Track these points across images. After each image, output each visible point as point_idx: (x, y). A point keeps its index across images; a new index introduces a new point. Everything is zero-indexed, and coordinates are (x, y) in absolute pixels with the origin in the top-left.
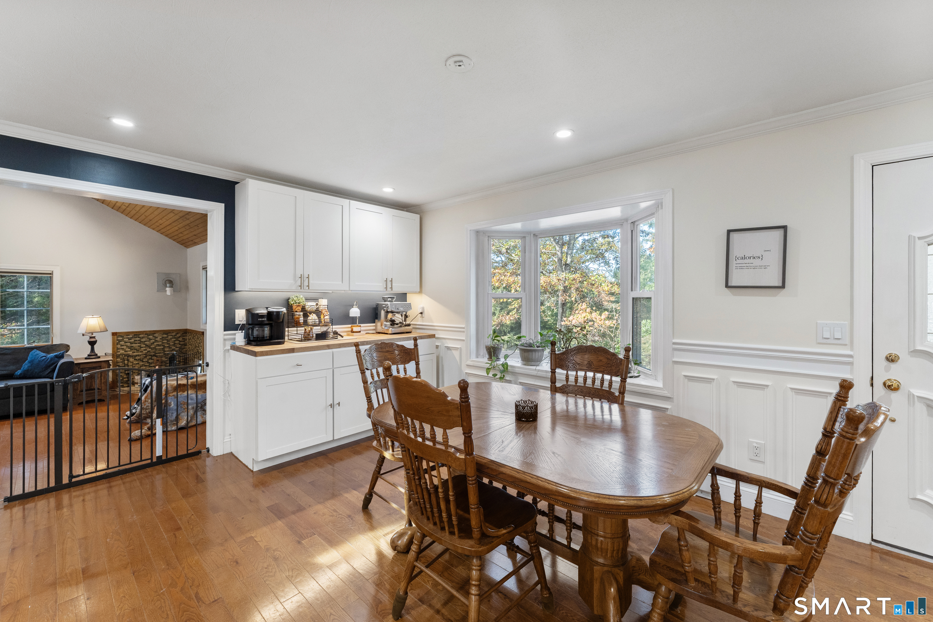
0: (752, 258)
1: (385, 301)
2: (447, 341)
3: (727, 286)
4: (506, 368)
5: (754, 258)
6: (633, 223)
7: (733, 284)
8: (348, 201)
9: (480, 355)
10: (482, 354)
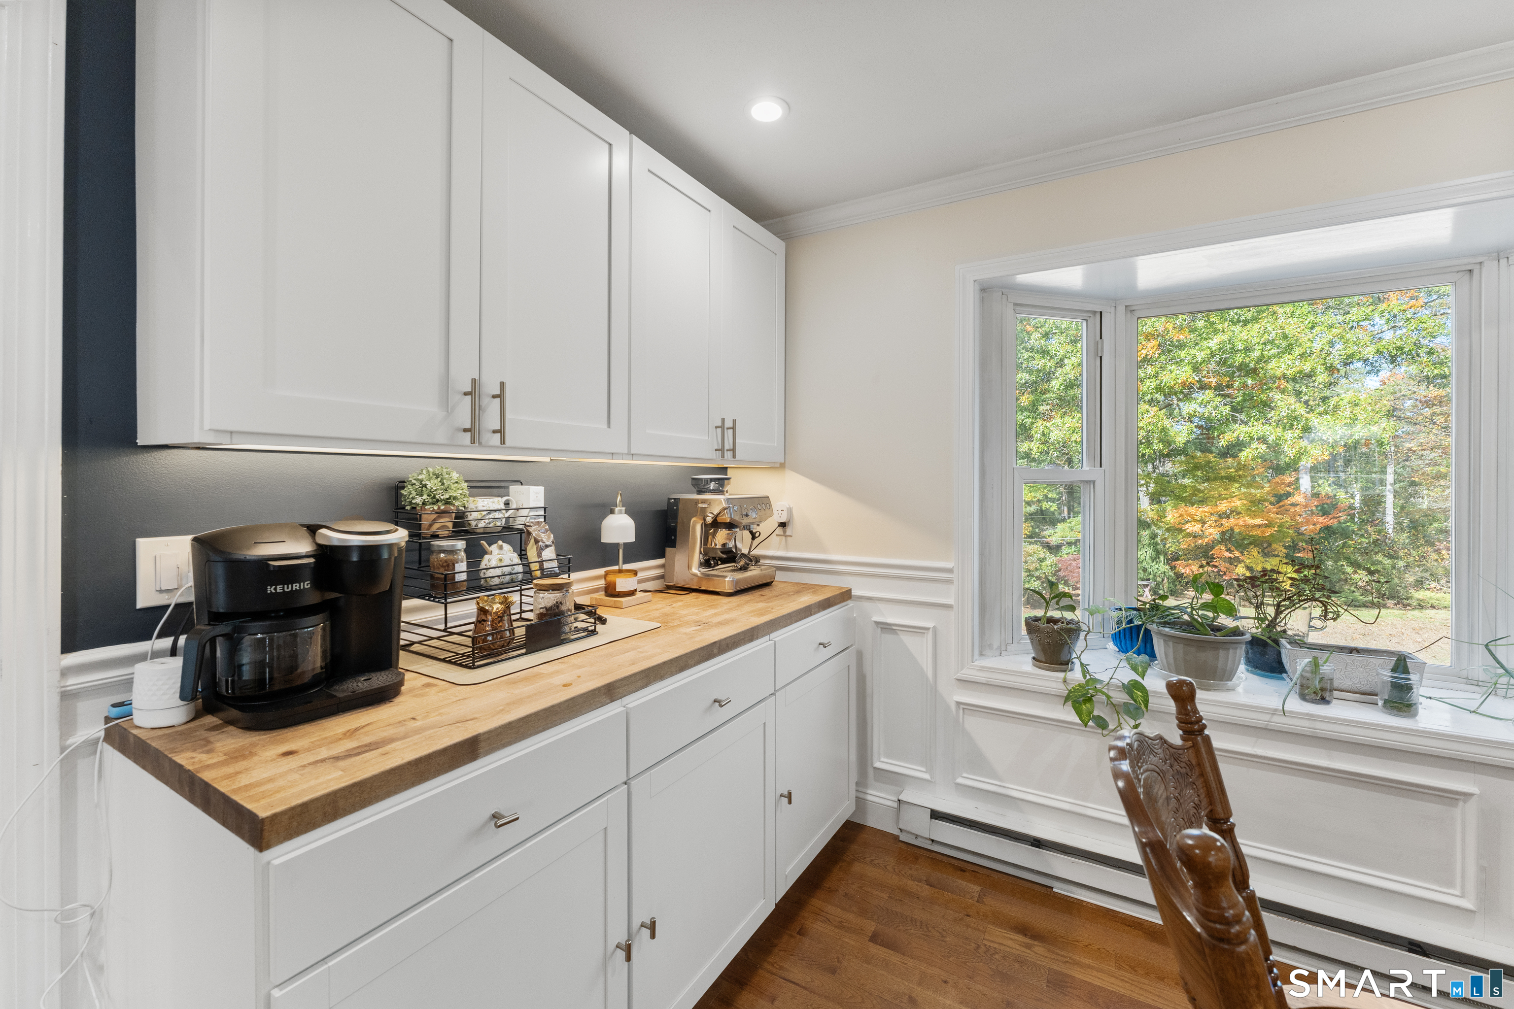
1: (700, 492)
2: (881, 606)
4: (1140, 699)
9: (990, 646)
10: (996, 644)
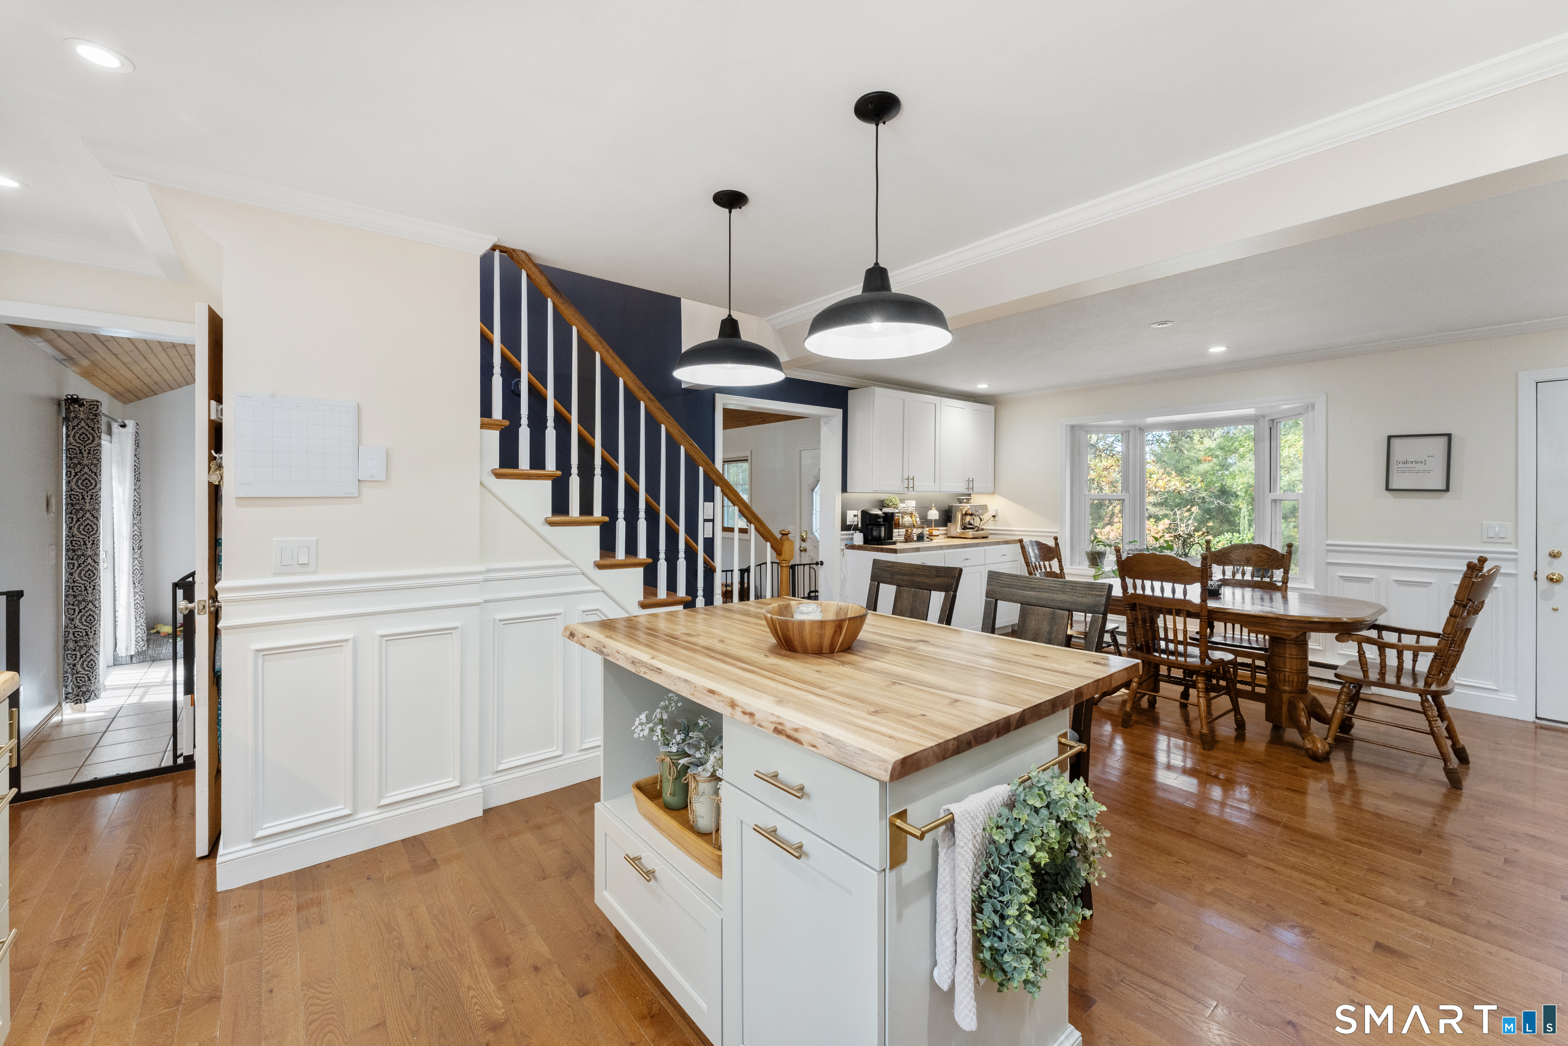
0: (1414, 463)
1: (960, 503)
3: (1387, 489)
5: (1417, 463)
6: (1273, 420)
7: (1394, 487)
8: (940, 398)
9: (1075, 562)
10: (1077, 562)
